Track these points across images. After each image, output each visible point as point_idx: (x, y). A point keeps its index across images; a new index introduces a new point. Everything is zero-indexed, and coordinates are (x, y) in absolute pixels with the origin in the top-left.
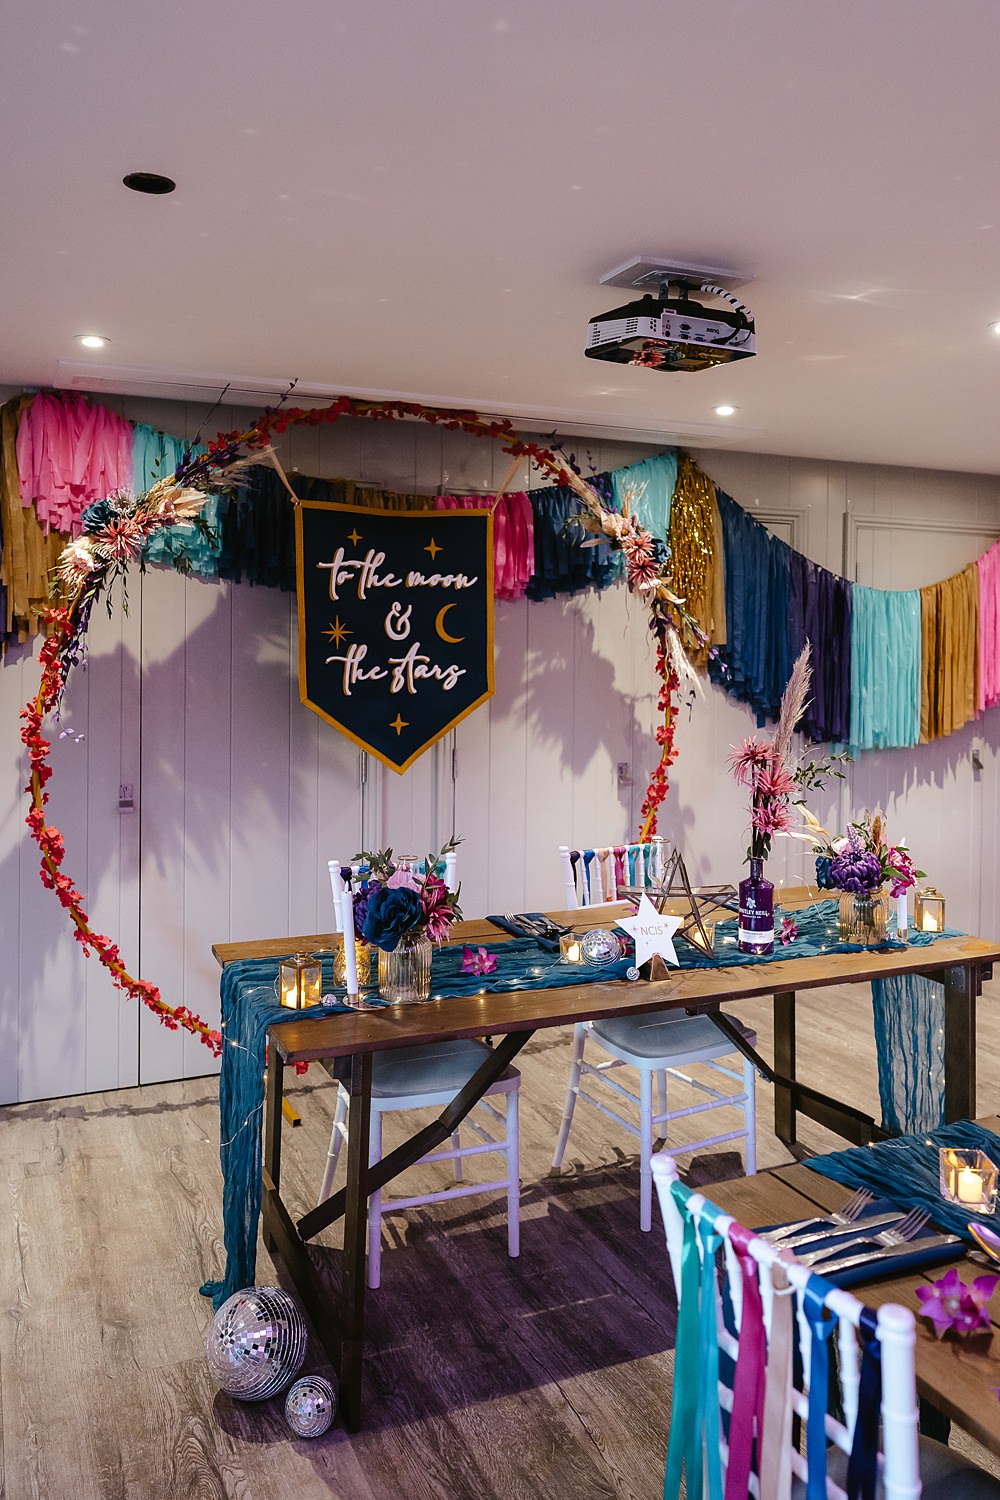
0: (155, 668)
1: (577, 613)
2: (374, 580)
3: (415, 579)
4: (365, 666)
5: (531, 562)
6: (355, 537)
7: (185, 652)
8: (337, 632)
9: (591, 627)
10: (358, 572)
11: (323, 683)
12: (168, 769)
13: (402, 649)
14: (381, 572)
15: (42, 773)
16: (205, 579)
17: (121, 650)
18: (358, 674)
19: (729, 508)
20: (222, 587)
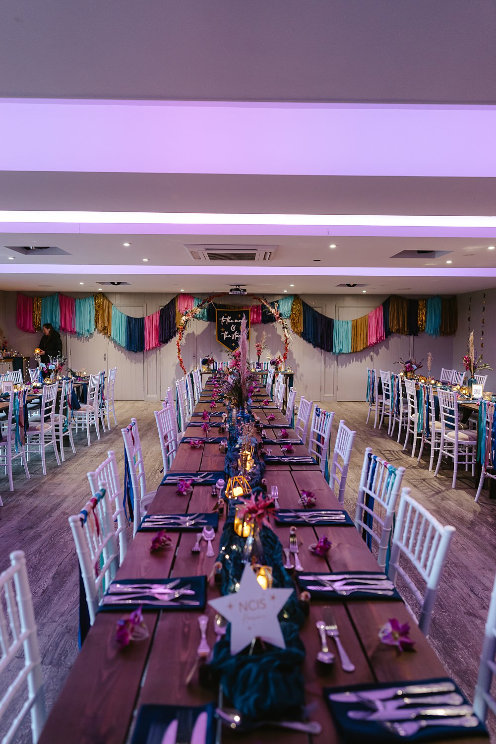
0: (198, 335)
1: (273, 326)
2: (229, 321)
3: (236, 321)
4: (227, 335)
5: (261, 317)
6: (226, 314)
7: (203, 333)
8: (223, 330)
9: (276, 329)
10: (226, 320)
11: (220, 338)
12: (200, 351)
13: (234, 332)
14: (230, 320)
15: (179, 350)
16: (206, 321)
17: (193, 332)
18: (226, 336)
19: (305, 305)
20: (209, 322)
